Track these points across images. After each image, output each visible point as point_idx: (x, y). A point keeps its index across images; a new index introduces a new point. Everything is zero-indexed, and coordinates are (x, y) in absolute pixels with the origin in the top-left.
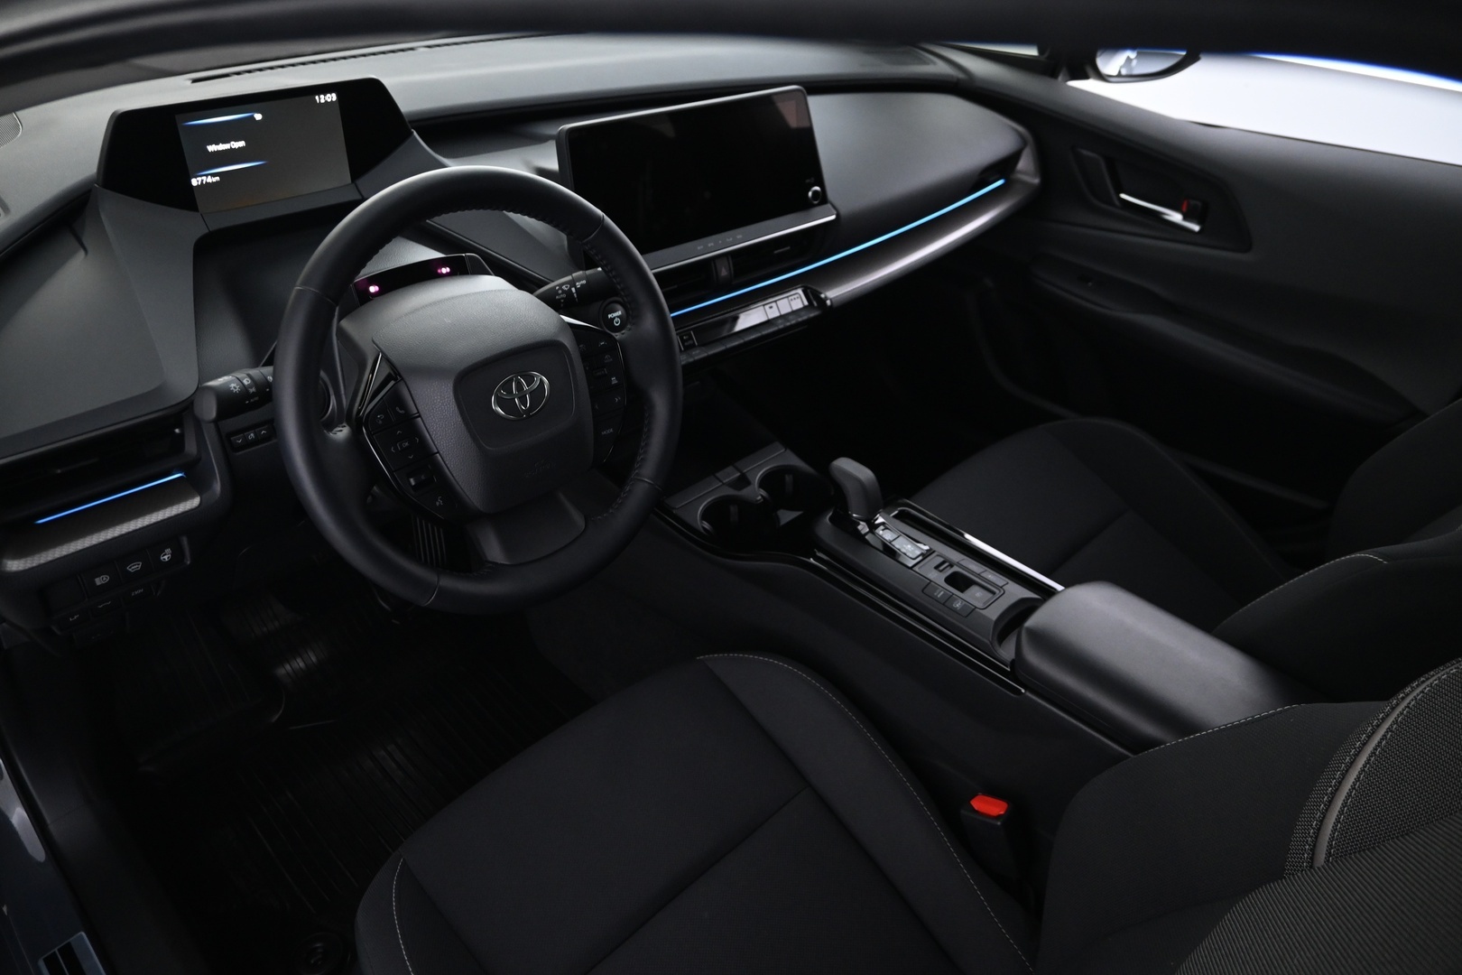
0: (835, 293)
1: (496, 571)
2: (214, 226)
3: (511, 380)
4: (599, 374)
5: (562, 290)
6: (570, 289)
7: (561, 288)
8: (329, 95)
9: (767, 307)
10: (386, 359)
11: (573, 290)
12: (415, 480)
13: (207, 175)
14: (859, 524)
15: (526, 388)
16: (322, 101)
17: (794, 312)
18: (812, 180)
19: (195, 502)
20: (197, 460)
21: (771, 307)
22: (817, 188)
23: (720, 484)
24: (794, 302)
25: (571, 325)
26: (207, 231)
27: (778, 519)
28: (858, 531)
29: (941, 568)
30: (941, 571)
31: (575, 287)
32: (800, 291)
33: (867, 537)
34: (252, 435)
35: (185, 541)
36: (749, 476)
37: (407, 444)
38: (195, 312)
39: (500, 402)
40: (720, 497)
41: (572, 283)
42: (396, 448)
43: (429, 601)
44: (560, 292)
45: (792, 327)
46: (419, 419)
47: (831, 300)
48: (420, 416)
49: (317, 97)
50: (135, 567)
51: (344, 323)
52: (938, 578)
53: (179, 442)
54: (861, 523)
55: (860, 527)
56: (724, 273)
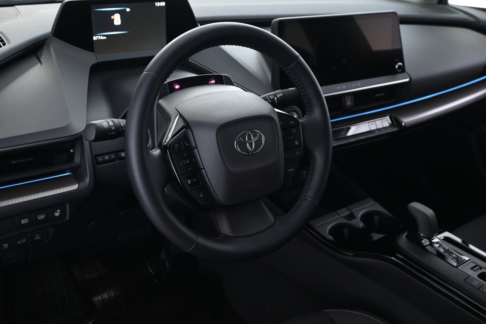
0: (407, 120)
1: (225, 239)
2: (100, 60)
3: (245, 133)
4: (289, 138)
5: (270, 98)
6: (274, 98)
7: (269, 97)
8: (161, 3)
9: (370, 124)
10: (181, 116)
11: (276, 98)
12: (191, 181)
13: (101, 36)
14: (423, 239)
15: (252, 138)
16: (158, 5)
17: (384, 128)
18: (398, 59)
19: (76, 187)
20: (79, 166)
21: (372, 124)
22: (400, 64)
23: (339, 216)
24: (384, 123)
25: (278, 112)
26: (97, 62)
27: (372, 238)
28: (422, 244)
29: (475, 269)
30: (475, 271)
31: (277, 97)
32: (388, 118)
33: (427, 247)
34: (107, 157)
35: (68, 206)
36: (355, 214)
37: (188, 161)
38: (87, 97)
39: (239, 143)
40: (339, 223)
41: (275, 95)
42: (183, 163)
43: (189, 249)
44: (268, 99)
45: (383, 135)
46: (196, 149)
47: (405, 123)
48: (197, 148)
49: (156, 3)
50: (41, 217)
51: (161, 101)
52: (474, 274)
53: (71, 157)
54: (425, 239)
55: (423, 241)
56: (349, 103)
